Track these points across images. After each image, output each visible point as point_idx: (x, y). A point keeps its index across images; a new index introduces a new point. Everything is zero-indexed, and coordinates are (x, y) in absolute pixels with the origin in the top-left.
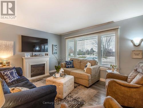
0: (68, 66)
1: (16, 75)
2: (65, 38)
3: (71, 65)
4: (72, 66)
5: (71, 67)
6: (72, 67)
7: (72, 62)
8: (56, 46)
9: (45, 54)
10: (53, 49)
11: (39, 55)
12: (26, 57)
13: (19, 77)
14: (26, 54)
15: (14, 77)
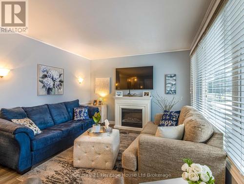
0: (163, 122)
3: (170, 123)
7: (177, 115)
8: (174, 76)
9: (144, 94)
10: (166, 84)
11: (134, 95)
12: (117, 96)
13: (87, 118)
14: (117, 92)
15: (81, 116)
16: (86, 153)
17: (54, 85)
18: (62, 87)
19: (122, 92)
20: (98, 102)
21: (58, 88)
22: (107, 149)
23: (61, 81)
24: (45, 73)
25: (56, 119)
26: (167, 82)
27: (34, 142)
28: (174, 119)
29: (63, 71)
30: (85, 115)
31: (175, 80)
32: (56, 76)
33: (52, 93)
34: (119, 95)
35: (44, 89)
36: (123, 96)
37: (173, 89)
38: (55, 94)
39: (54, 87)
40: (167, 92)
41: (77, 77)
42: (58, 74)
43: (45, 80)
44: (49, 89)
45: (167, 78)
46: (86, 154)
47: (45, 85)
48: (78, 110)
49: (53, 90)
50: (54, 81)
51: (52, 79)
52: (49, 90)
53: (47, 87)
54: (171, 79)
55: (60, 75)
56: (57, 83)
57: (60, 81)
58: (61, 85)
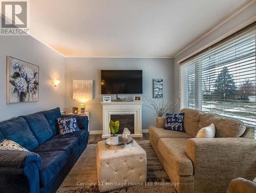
0: (169, 125)
1: (73, 126)
2: (178, 62)
3: (177, 125)
4: (179, 126)
5: (174, 129)
6: (178, 130)
7: (182, 117)
8: (161, 81)
9: (134, 98)
10: (153, 89)
11: (124, 100)
12: (104, 102)
13: (78, 130)
14: (105, 97)
15: (69, 129)
16: (116, 171)
17: (28, 88)
18: (37, 92)
19: (110, 97)
20: (79, 109)
21: (33, 92)
22: (141, 161)
23: (36, 83)
24: (17, 70)
25: (41, 137)
26: (155, 87)
27: (44, 174)
28: (180, 121)
29: (38, 70)
30: (75, 126)
31: (162, 85)
32: (30, 76)
33: (26, 99)
34: (107, 100)
35: (16, 94)
36: (112, 101)
37: (160, 94)
38: (29, 102)
39: (28, 91)
40: (155, 96)
41: (52, 78)
42: (33, 74)
43: (17, 81)
44: (22, 93)
45: (155, 83)
46: (116, 173)
47: (18, 88)
48: (64, 121)
49: (27, 96)
50: (28, 82)
51: (26, 79)
52: (22, 96)
53: (20, 91)
54: (159, 83)
55: (35, 74)
56: (32, 85)
57: (34, 83)
58: (36, 88)
